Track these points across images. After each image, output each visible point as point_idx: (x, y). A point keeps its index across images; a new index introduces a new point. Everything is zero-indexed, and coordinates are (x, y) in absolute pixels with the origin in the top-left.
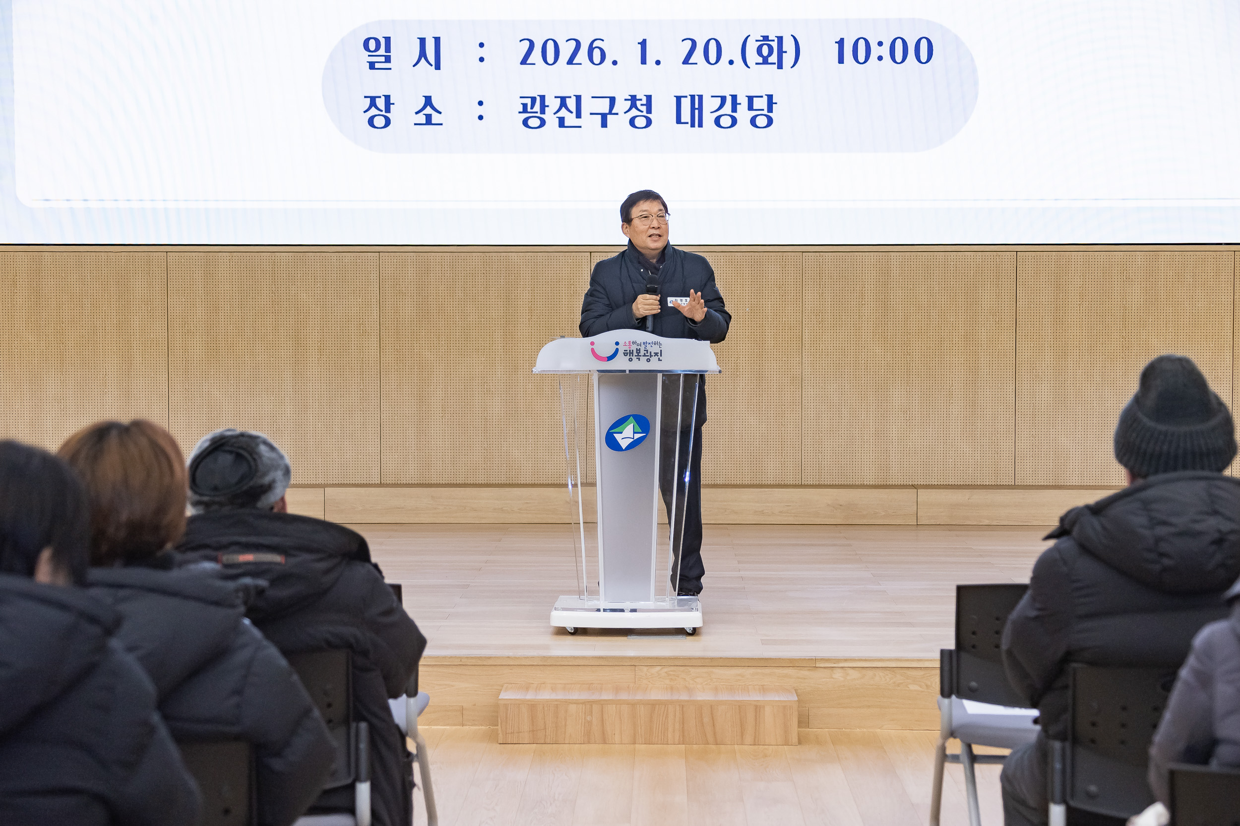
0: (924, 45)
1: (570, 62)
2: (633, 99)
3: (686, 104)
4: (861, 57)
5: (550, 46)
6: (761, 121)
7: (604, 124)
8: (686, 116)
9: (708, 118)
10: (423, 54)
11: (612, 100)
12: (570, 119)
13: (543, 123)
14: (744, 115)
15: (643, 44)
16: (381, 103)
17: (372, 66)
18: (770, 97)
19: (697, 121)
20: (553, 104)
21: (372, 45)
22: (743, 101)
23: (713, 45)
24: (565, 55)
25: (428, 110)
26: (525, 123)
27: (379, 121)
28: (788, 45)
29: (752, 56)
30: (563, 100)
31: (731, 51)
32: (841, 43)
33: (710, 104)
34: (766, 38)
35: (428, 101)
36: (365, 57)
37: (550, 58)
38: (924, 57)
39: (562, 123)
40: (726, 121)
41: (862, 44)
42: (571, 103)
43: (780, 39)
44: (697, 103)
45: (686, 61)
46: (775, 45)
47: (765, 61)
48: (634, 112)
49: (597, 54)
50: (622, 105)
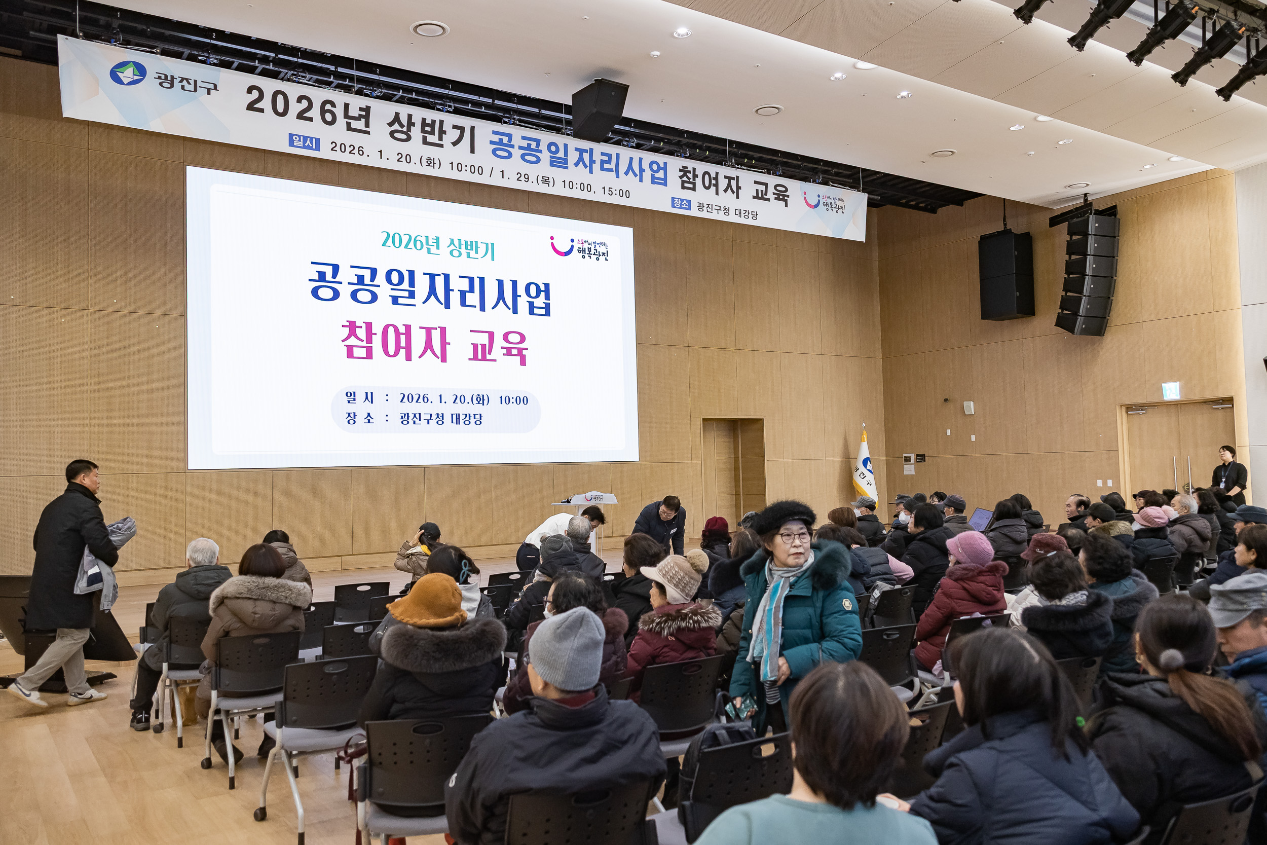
0: (525, 398)
2: (438, 415)
3: (454, 416)
4: (507, 402)
5: (410, 396)
7: (428, 424)
8: (454, 421)
9: (461, 422)
10: (367, 398)
11: (431, 415)
12: (417, 421)
13: (408, 423)
15: (441, 396)
16: (352, 415)
17: (349, 402)
18: (480, 415)
19: (458, 422)
20: (411, 416)
21: (349, 394)
22: (472, 416)
23: (462, 397)
24: (415, 399)
25: (369, 418)
26: (402, 422)
27: (352, 422)
28: (485, 398)
29: (474, 401)
30: (415, 416)
31: (468, 399)
32: (501, 398)
33: (462, 417)
34: (479, 395)
35: (369, 414)
36: (346, 399)
37: (410, 400)
38: (525, 403)
39: (414, 423)
42: (417, 416)
43: (483, 396)
44: (458, 416)
45: (454, 402)
46: (481, 397)
47: (479, 403)
48: (438, 419)
49: (425, 399)
50: (434, 417)
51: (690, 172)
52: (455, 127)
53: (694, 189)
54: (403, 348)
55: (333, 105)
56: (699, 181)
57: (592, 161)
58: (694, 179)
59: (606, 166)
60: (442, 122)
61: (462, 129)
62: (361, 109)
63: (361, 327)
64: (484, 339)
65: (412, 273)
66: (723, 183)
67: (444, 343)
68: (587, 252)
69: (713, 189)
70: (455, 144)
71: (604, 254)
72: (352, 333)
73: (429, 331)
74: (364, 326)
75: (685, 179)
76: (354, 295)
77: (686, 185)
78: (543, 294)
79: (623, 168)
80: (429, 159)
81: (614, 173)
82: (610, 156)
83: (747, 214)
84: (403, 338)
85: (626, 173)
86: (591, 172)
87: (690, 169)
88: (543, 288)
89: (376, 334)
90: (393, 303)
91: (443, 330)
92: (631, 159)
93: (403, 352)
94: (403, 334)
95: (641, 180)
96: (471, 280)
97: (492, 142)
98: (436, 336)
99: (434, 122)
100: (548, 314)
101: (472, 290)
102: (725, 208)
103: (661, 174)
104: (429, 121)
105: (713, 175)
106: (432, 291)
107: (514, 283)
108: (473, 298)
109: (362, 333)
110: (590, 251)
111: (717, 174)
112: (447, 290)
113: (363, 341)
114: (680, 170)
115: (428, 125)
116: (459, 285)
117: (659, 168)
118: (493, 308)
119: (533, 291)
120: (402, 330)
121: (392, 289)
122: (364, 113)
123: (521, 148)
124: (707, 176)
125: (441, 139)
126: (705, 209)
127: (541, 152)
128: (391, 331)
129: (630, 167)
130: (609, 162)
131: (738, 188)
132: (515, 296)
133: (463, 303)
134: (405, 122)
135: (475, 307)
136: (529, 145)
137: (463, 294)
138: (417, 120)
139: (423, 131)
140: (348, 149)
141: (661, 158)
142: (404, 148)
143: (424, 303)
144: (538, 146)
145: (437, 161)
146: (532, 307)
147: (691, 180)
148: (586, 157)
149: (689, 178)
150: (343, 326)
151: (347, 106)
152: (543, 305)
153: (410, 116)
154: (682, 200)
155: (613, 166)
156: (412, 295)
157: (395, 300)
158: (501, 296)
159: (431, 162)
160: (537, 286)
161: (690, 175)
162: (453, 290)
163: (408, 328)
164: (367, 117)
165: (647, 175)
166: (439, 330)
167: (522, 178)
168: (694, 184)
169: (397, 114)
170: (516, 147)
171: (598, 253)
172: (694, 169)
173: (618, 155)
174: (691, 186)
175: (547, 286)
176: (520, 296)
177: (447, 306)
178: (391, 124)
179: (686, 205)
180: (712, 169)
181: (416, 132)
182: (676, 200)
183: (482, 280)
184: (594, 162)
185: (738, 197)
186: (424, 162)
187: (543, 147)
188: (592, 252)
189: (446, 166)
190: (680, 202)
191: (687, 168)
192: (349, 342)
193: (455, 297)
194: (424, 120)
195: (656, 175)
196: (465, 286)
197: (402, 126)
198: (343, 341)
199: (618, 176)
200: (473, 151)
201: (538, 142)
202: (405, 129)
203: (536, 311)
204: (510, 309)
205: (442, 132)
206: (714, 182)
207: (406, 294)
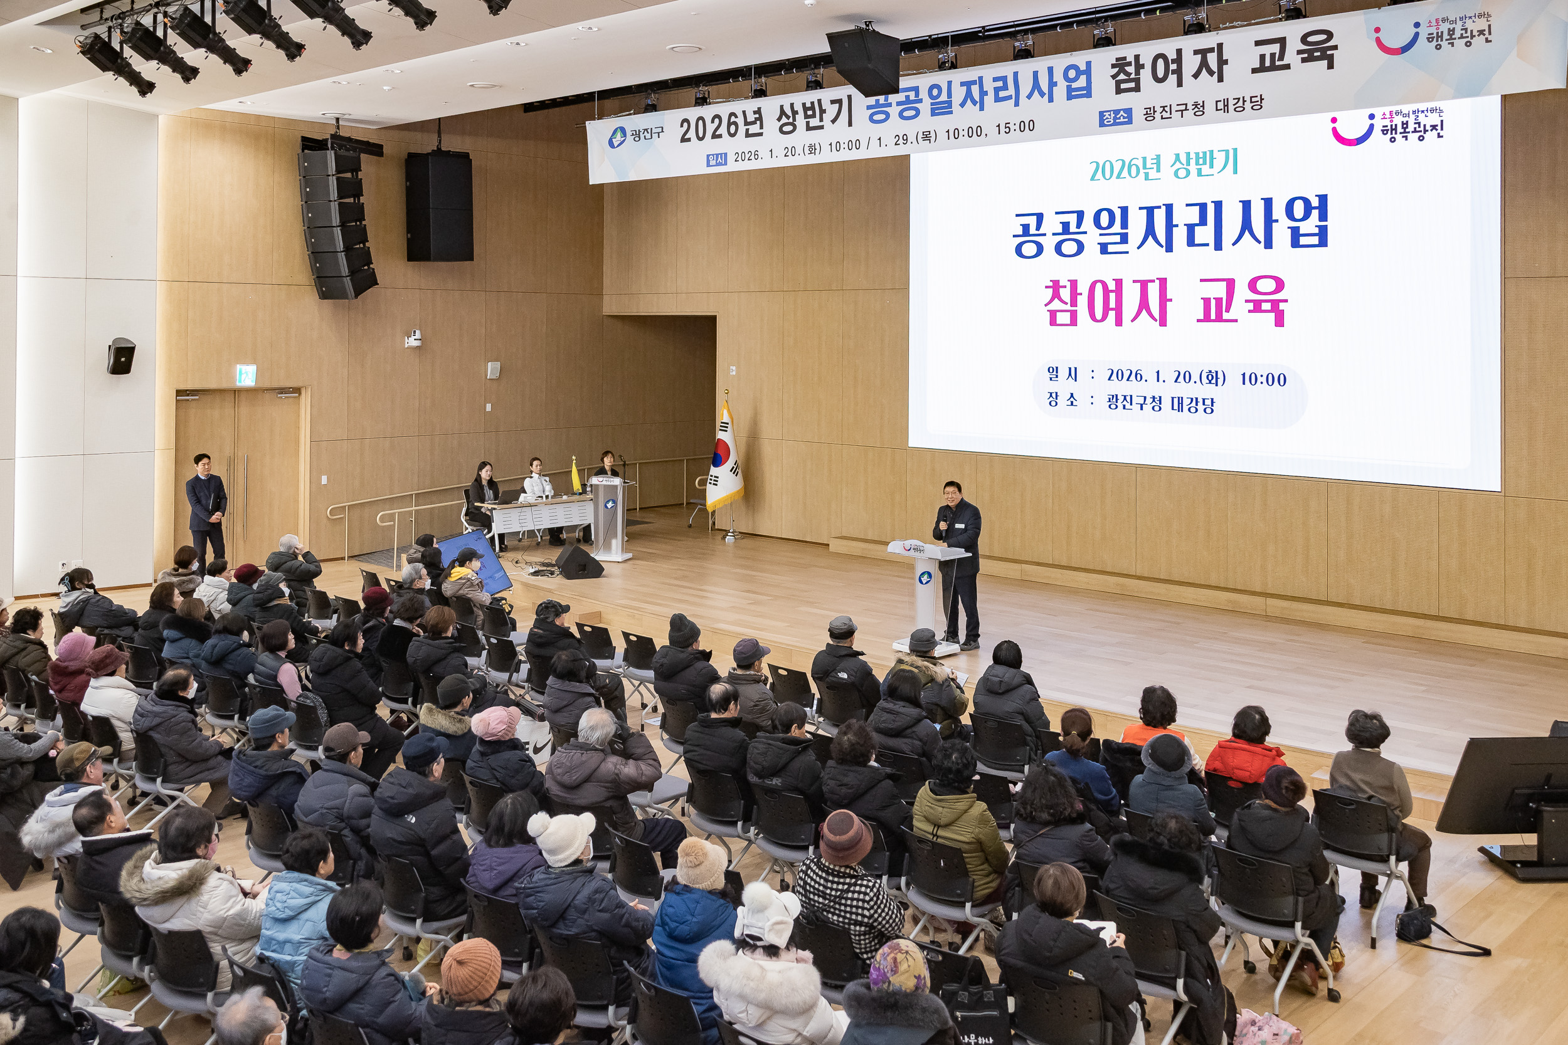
0: (1282, 376)
1: (1128, 380)
2: (1154, 398)
3: (1176, 401)
4: (1253, 381)
5: (1120, 372)
6: (1209, 411)
7: (1142, 409)
8: (1176, 407)
9: (1186, 408)
10: (1070, 374)
11: (1145, 398)
12: (1128, 406)
13: (1117, 407)
14: (1201, 407)
15: (1158, 372)
16: (1054, 395)
17: (1051, 379)
18: (1212, 399)
19: (1180, 409)
20: (1121, 398)
21: (1051, 370)
22: (1200, 401)
23: (1187, 374)
24: (1126, 377)
25: (1072, 399)
26: (1110, 406)
27: (1053, 403)
28: (1220, 375)
29: (1205, 380)
30: (1125, 399)
31: (1196, 377)
32: (1244, 375)
33: (1186, 402)
34: (1210, 371)
35: (1072, 394)
36: (1048, 375)
37: (1120, 378)
38: (1282, 383)
39: (1124, 408)
40: (1193, 410)
41: (1253, 376)
42: (1128, 398)
43: (1217, 372)
44: (1181, 401)
45: (1176, 381)
46: (1214, 375)
47: (1210, 383)
48: (1154, 404)
49: (1139, 376)
50: (1149, 400)
51: (1129, 64)
52: (833, 102)
53: (1137, 89)
54: (1112, 309)
55: (736, 117)
56: (1146, 75)
57: (983, 93)
58: (1137, 73)
59: (1002, 94)
60: (819, 101)
61: (839, 102)
62: (755, 113)
63: (1065, 287)
64: (1220, 290)
65: (1124, 210)
66: (1191, 63)
67: (1164, 300)
68: (1400, 129)
69: (1172, 78)
70: (833, 121)
71: (1434, 127)
72: (1056, 295)
73: (1144, 284)
74: (1068, 284)
75: (1122, 77)
76: (1058, 249)
77: (1123, 86)
78: (1315, 214)
79: (1025, 88)
80: (810, 146)
81: (1012, 101)
82: (1004, 79)
83: (1240, 103)
84: (1112, 296)
85: (1029, 97)
86: (982, 109)
87: (1131, 58)
88: (1315, 202)
89: (1081, 294)
90: (1102, 253)
91: (1163, 282)
92: (1035, 74)
93: (1112, 315)
94: (1112, 291)
95: (1051, 100)
96: (1203, 207)
97: (869, 107)
98: (1153, 290)
99: (812, 103)
100: (1323, 242)
101: (1203, 221)
102: (1196, 105)
103: (1082, 82)
104: (808, 105)
105: (1172, 55)
106: (1150, 231)
107: (1268, 203)
108: (1205, 234)
109: (1065, 294)
110: (1405, 129)
111: (1179, 52)
112: (1170, 226)
113: (1066, 303)
114: (1113, 66)
115: (809, 109)
116: (1185, 216)
117: (1079, 73)
118: (1234, 244)
119: (1299, 209)
120: (1112, 286)
121: (1101, 235)
122: (757, 116)
123: (899, 104)
124: (1160, 62)
125: (821, 120)
126: (1158, 115)
127: (921, 101)
128: (1099, 288)
129: (1036, 85)
130: (1005, 87)
131: (1222, 62)
132: (1269, 221)
133: (1191, 242)
134: (789, 113)
135: (1207, 245)
136: (907, 97)
137: (1191, 228)
138: (798, 107)
139: (806, 117)
140: (747, 156)
141: (1079, 58)
142: (789, 141)
143: (1138, 248)
144: (917, 95)
145: (817, 147)
146: (1296, 234)
147: (1133, 76)
148: (975, 90)
149: (1128, 74)
150: (1047, 287)
151: (744, 112)
152: (1316, 231)
153: (792, 105)
154: (1117, 112)
155: (1011, 91)
156: (1124, 239)
157: (1104, 249)
158: (1247, 225)
159: (812, 149)
160: (1306, 201)
161: (1131, 69)
162: (1177, 226)
163: (1119, 283)
164: (760, 119)
165: (1060, 91)
166: (1157, 282)
167: (901, 141)
168: (1137, 81)
169: (782, 107)
170: (894, 104)
171: (1422, 129)
172: (1137, 57)
173: (1016, 74)
174: (1132, 85)
175: (1323, 199)
176: (1277, 221)
177: (1169, 248)
178: (779, 119)
179: (1124, 118)
180: (1168, 46)
181: (800, 120)
182: (1107, 114)
183: (1218, 205)
184: (986, 93)
185: (1221, 79)
186: (807, 151)
187: (924, 94)
188: (1411, 128)
189: (826, 148)
190: (1113, 115)
191: (1125, 58)
192: (1051, 307)
193: (1180, 235)
194: (804, 104)
195: (1074, 85)
196: (1193, 216)
197: (788, 117)
198: (1046, 305)
199: (1017, 104)
200: (850, 124)
201: (916, 89)
202: (791, 120)
203: (1303, 241)
204: (1259, 242)
205: (822, 111)
206: (1173, 67)
207: (1117, 239)
